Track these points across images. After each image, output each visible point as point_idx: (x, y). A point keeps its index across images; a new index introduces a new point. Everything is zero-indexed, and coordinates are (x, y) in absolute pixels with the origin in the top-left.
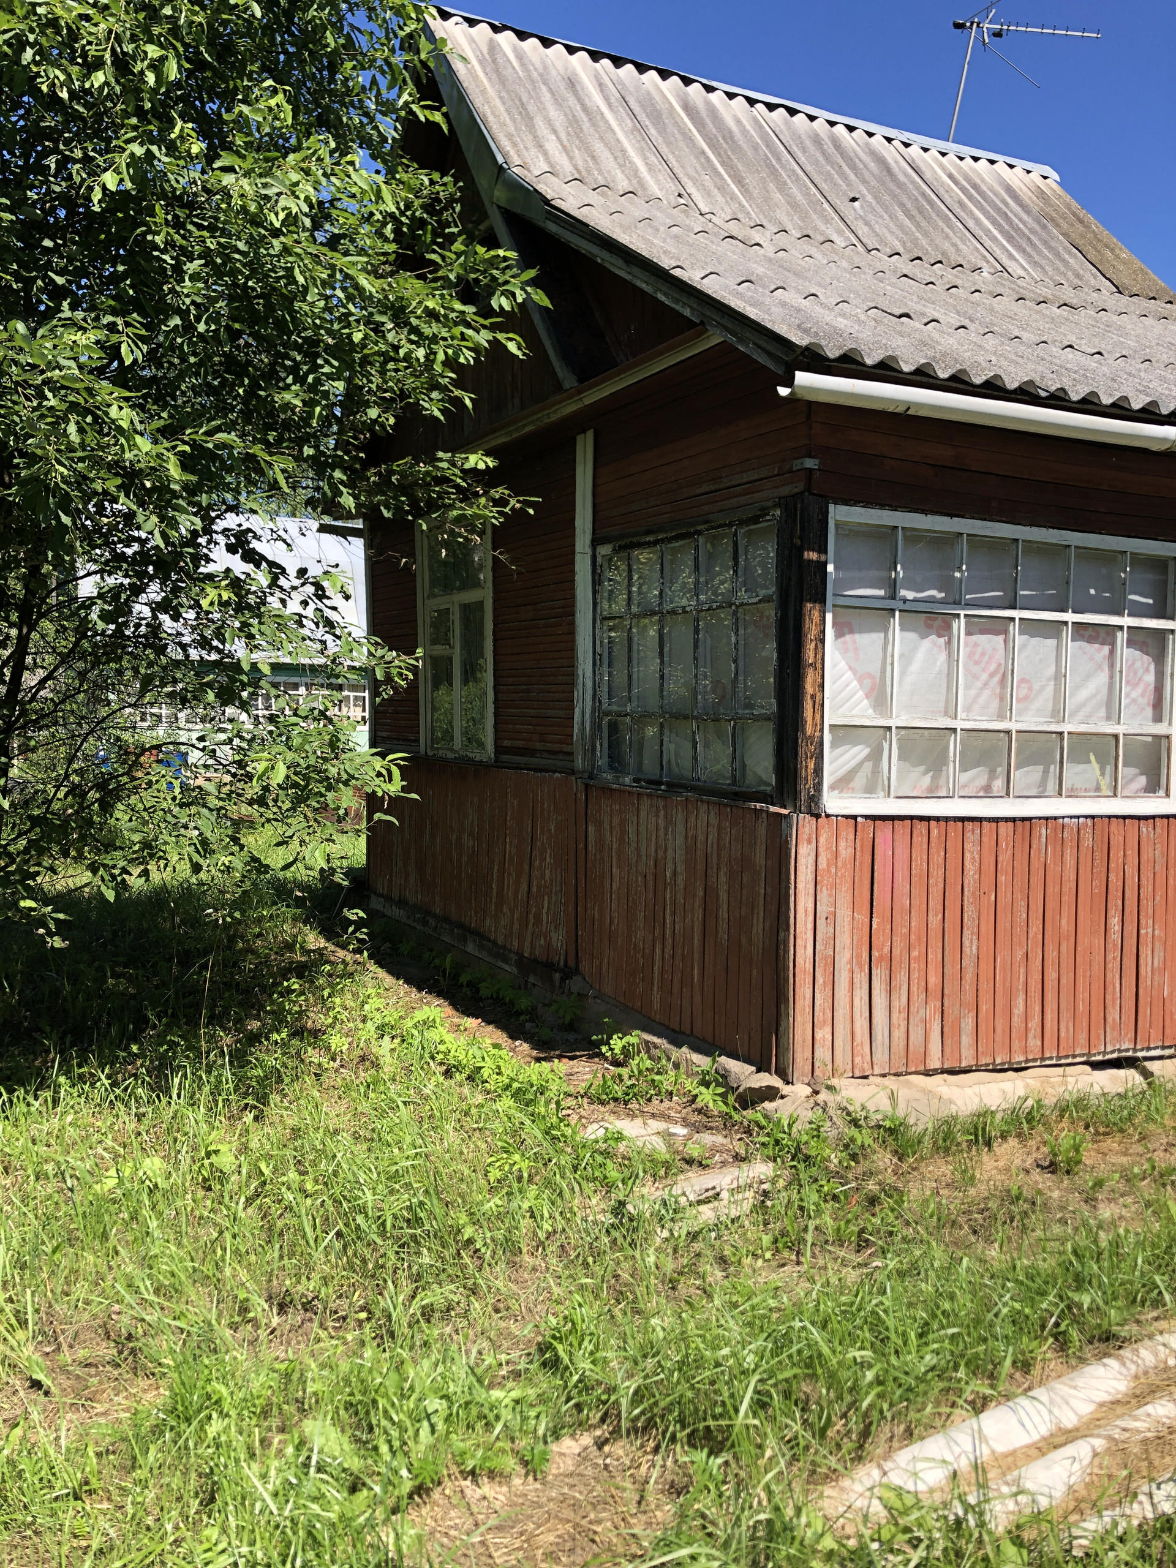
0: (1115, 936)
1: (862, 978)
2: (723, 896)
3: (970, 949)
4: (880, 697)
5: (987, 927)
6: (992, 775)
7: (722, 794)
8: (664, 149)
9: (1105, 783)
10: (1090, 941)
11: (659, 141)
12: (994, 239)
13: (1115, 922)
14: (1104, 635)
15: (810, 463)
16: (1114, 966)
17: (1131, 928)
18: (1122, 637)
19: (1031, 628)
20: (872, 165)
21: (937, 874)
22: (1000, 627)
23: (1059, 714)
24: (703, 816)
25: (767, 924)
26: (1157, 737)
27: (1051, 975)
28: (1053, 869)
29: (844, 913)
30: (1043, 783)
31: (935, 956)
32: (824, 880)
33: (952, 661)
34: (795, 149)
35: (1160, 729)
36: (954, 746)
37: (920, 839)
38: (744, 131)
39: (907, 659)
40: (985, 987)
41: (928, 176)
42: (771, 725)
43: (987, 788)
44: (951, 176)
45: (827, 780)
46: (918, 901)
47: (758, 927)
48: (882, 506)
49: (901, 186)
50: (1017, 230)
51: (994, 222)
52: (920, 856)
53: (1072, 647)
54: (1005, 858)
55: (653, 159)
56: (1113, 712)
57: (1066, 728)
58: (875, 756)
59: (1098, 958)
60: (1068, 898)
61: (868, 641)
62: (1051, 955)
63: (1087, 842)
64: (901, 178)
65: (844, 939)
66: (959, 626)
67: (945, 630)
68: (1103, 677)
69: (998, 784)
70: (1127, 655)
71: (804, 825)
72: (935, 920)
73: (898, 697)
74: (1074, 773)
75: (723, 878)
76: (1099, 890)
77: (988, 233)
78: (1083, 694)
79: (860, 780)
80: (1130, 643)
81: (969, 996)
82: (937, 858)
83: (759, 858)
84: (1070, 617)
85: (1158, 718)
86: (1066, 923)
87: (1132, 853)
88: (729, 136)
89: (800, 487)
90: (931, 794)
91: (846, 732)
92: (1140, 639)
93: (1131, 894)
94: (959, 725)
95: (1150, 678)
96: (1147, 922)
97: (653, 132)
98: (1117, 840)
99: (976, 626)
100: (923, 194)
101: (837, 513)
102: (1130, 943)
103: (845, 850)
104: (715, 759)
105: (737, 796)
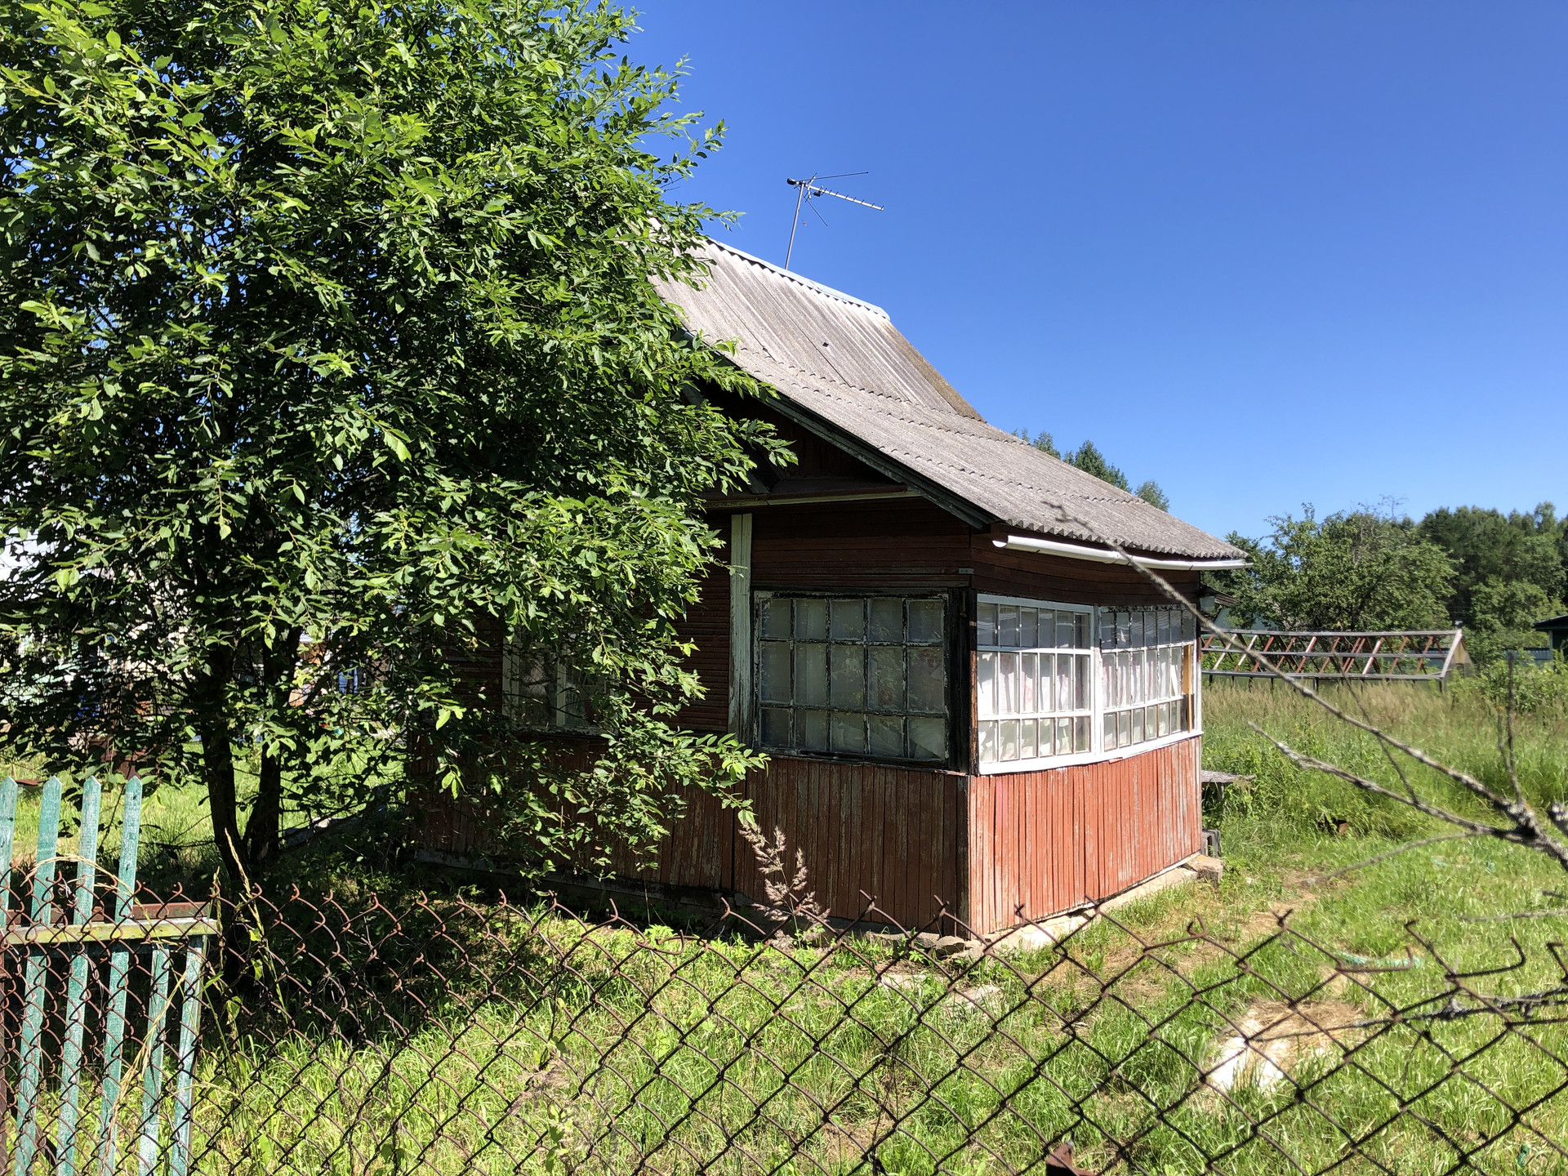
1: (992, 872)
2: (903, 829)
4: (993, 705)
5: (1034, 836)
7: (897, 763)
8: (733, 306)
9: (1070, 746)
10: (1068, 841)
11: (727, 299)
12: (891, 372)
15: (971, 571)
16: (1076, 854)
17: (1082, 831)
18: (1071, 661)
19: (1042, 658)
20: (816, 313)
21: (1017, 806)
22: (1032, 659)
23: (1053, 707)
24: (880, 777)
25: (947, 844)
27: (1055, 862)
29: (986, 834)
32: (980, 814)
33: (1016, 679)
35: (1084, 713)
36: (1019, 730)
37: (1012, 786)
38: (754, 287)
41: (841, 320)
42: (942, 720)
44: (849, 319)
47: (938, 847)
48: (993, 593)
50: (896, 364)
51: (885, 359)
53: (1056, 667)
54: (1039, 794)
55: (735, 318)
56: (1070, 705)
57: (1056, 715)
59: (1071, 850)
60: (1061, 815)
62: (1055, 849)
63: (1066, 781)
66: (1019, 660)
69: (1033, 750)
71: (972, 779)
72: (1017, 834)
75: (902, 816)
82: (1017, 797)
83: (938, 802)
87: (1081, 786)
88: (750, 292)
89: (967, 584)
90: (1012, 759)
91: (982, 725)
98: (1076, 778)
99: (1024, 659)
101: (983, 598)
102: (1082, 839)
103: (986, 796)
104: (885, 738)
105: (912, 764)
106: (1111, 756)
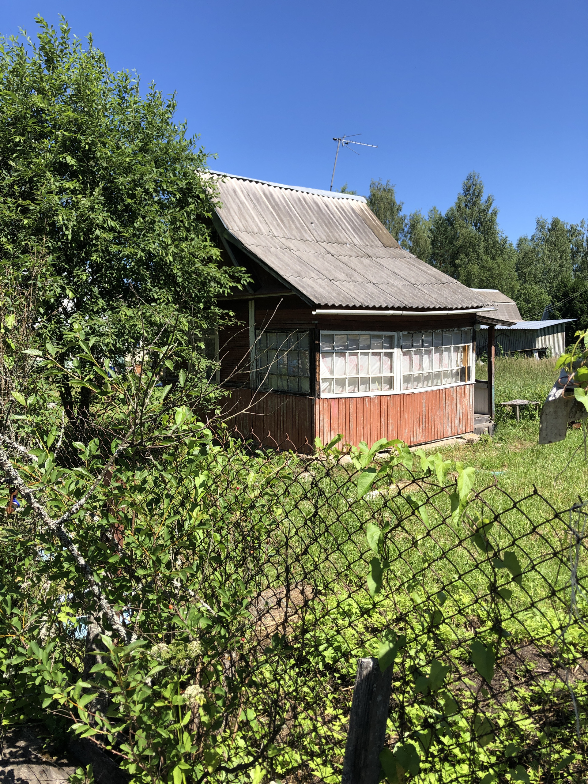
0: (383, 423)
1: (329, 434)
2: (297, 418)
3: (351, 427)
4: (331, 372)
5: (355, 422)
6: (355, 387)
7: (296, 394)
8: (262, 213)
9: (380, 387)
10: (377, 424)
11: (260, 210)
12: (349, 231)
13: (382, 419)
14: (378, 354)
15: (316, 322)
16: (382, 429)
17: (386, 421)
18: (382, 354)
19: (362, 354)
20: (315, 208)
21: (344, 410)
22: (356, 354)
23: (369, 372)
24: (291, 399)
26: (391, 377)
27: (369, 432)
28: (369, 408)
29: (325, 420)
30: (366, 389)
31: (344, 428)
32: (321, 413)
33: (346, 362)
34: (295, 205)
35: (391, 375)
36: (347, 382)
37: (340, 403)
38: (281, 201)
39: (337, 363)
40: (355, 435)
41: (330, 208)
42: (308, 379)
43: (354, 390)
44: (336, 207)
45: (321, 390)
46: (340, 417)
47: (307, 424)
48: (331, 330)
49: (323, 214)
50: (355, 226)
51: (349, 224)
52: (340, 406)
53: (371, 357)
54: (358, 406)
55: (261, 219)
56: (381, 372)
57: (370, 376)
58: (330, 385)
59: (379, 428)
60: (372, 414)
61: (328, 359)
62: (369, 427)
63: (376, 402)
64: (324, 211)
65: (325, 425)
66: (347, 355)
67: (344, 355)
68: (379, 363)
69: (356, 389)
70: (384, 358)
71: (317, 400)
72: (344, 420)
73: (336, 370)
74: (373, 386)
75: (297, 413)
76: (379, 412)
77: (348, 228)
78: (374, 368)
79: (327, 390)
80: (385, 355)
81: (351, 437)
82: (344, 407)
83: (307, 408)
84: (371, 351)
85: (391, 372)
86: (372, 420)
87: (386, 404)
88: (277, 204)
89: (314, 327)
90: (342, 392)
91: (325, 380)
92: (386, 354)
93: (386, 413)
94: (347, 377)
95: (389, 363)
96: (390, 419)
97: (258, 207)
98: (382, 400)
99: (351, 355)
100: (329, 216)
101: (322, 332)
102: (386, 424)
103: (325, 406)
104: (294, 386)
105: (300, 395)
106: (407, 392)
